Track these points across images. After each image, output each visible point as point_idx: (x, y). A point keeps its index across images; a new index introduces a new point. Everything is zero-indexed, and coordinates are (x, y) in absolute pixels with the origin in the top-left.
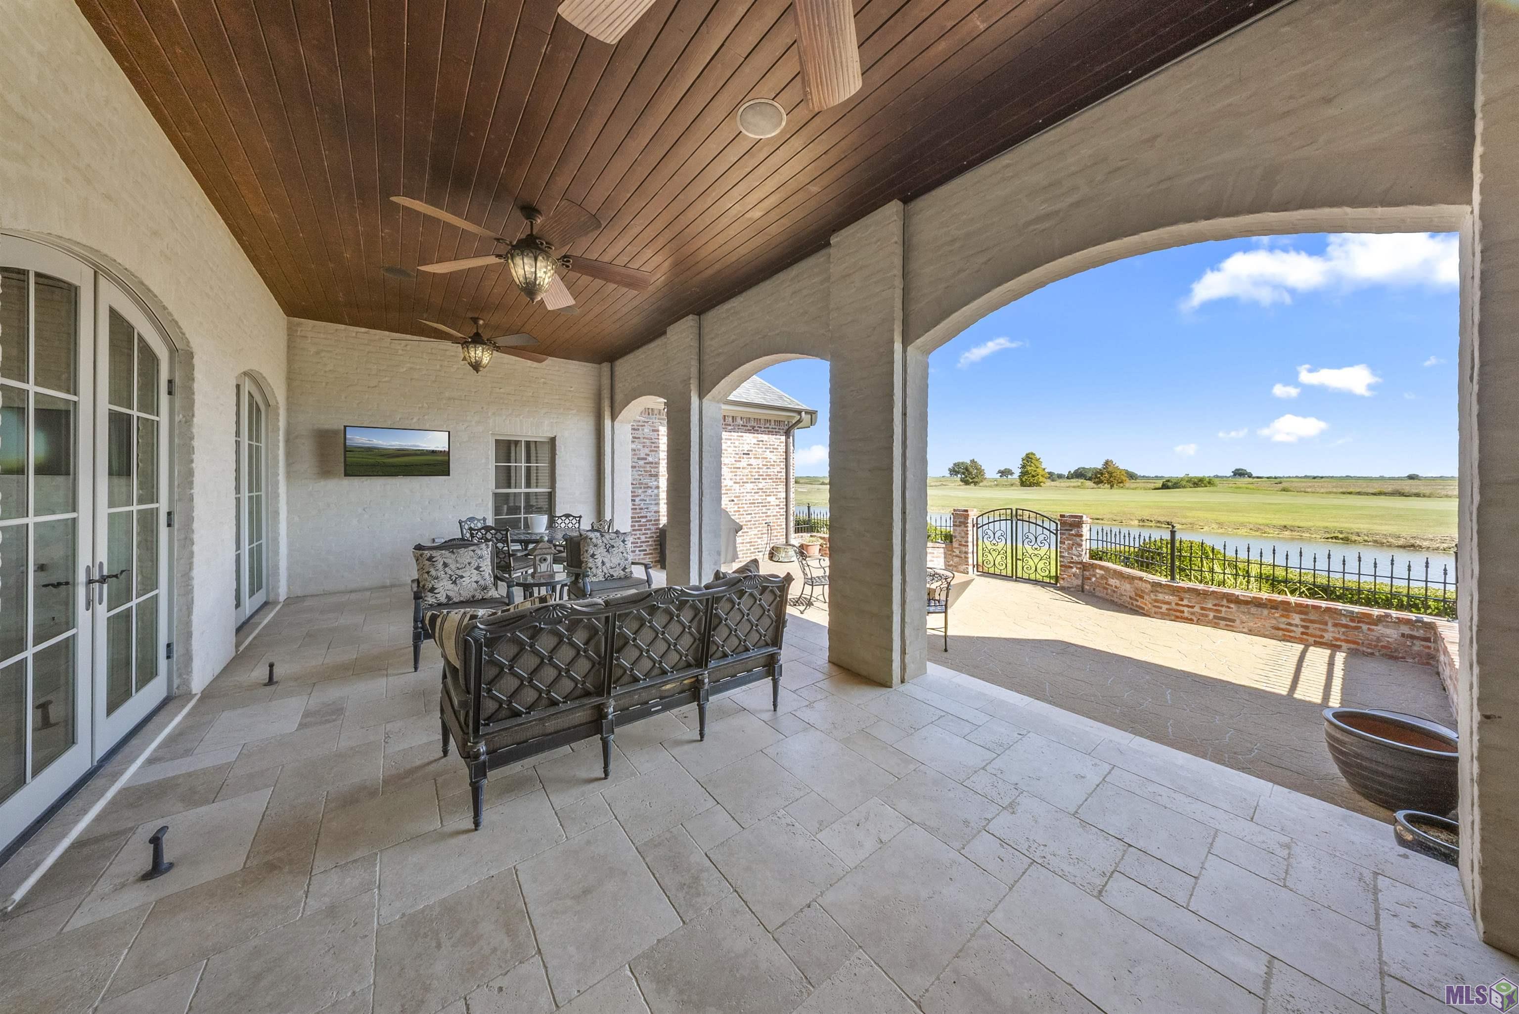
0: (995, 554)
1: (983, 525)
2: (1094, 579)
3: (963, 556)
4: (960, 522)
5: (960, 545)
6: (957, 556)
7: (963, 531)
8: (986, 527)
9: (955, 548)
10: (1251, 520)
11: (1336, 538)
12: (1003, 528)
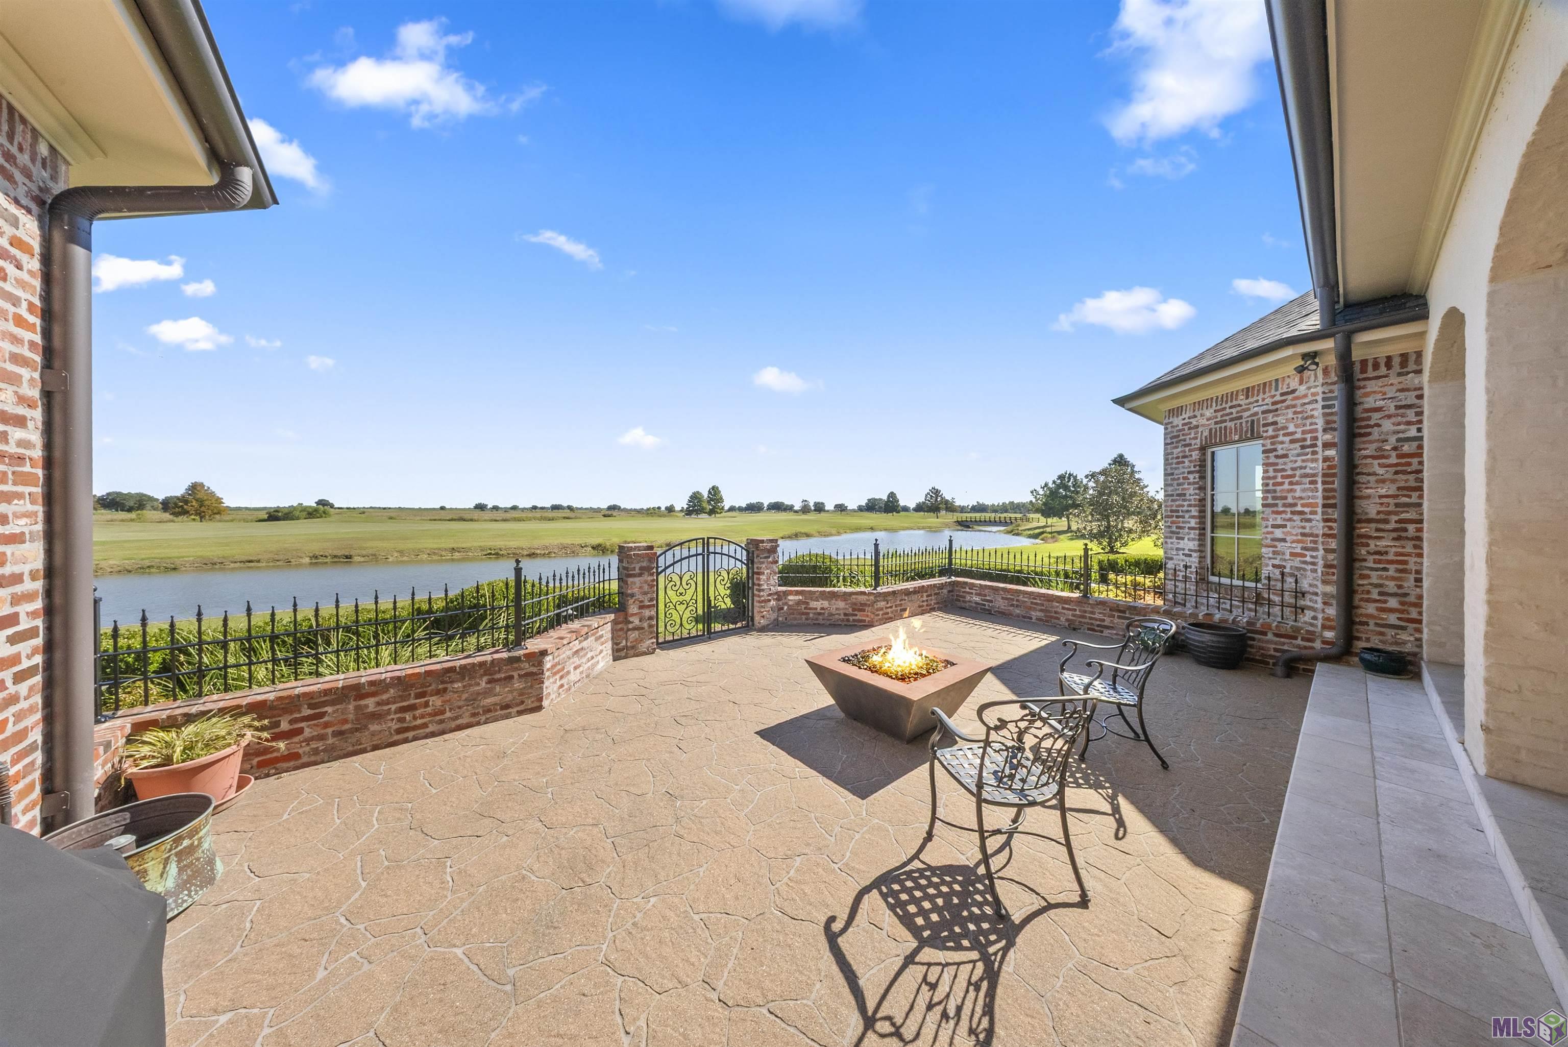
0: (681, 608)
1: (666, 568)
2: (786, 608)
3: (645, 625)
4: (641, 568)
5: (641, 607)
6: (635, 629)
7: (646, 582)
8: (668, 571)
9: (633, 615)
10: (426, 546)
11: (490, 554)
12: (693, 568)
